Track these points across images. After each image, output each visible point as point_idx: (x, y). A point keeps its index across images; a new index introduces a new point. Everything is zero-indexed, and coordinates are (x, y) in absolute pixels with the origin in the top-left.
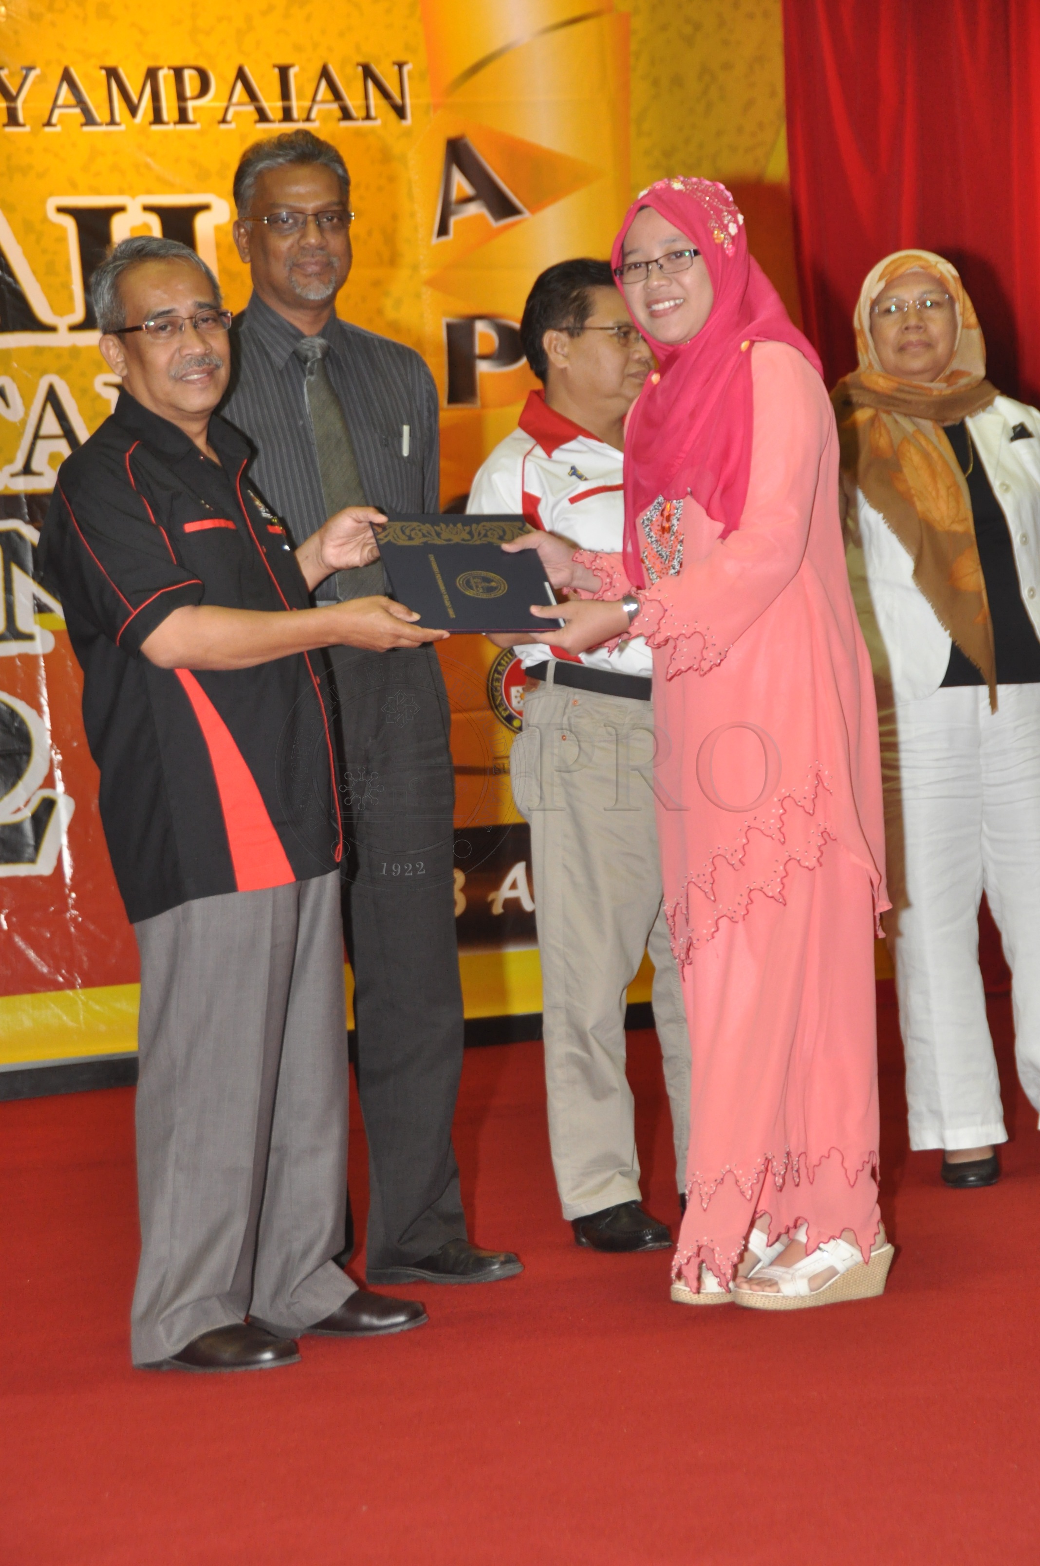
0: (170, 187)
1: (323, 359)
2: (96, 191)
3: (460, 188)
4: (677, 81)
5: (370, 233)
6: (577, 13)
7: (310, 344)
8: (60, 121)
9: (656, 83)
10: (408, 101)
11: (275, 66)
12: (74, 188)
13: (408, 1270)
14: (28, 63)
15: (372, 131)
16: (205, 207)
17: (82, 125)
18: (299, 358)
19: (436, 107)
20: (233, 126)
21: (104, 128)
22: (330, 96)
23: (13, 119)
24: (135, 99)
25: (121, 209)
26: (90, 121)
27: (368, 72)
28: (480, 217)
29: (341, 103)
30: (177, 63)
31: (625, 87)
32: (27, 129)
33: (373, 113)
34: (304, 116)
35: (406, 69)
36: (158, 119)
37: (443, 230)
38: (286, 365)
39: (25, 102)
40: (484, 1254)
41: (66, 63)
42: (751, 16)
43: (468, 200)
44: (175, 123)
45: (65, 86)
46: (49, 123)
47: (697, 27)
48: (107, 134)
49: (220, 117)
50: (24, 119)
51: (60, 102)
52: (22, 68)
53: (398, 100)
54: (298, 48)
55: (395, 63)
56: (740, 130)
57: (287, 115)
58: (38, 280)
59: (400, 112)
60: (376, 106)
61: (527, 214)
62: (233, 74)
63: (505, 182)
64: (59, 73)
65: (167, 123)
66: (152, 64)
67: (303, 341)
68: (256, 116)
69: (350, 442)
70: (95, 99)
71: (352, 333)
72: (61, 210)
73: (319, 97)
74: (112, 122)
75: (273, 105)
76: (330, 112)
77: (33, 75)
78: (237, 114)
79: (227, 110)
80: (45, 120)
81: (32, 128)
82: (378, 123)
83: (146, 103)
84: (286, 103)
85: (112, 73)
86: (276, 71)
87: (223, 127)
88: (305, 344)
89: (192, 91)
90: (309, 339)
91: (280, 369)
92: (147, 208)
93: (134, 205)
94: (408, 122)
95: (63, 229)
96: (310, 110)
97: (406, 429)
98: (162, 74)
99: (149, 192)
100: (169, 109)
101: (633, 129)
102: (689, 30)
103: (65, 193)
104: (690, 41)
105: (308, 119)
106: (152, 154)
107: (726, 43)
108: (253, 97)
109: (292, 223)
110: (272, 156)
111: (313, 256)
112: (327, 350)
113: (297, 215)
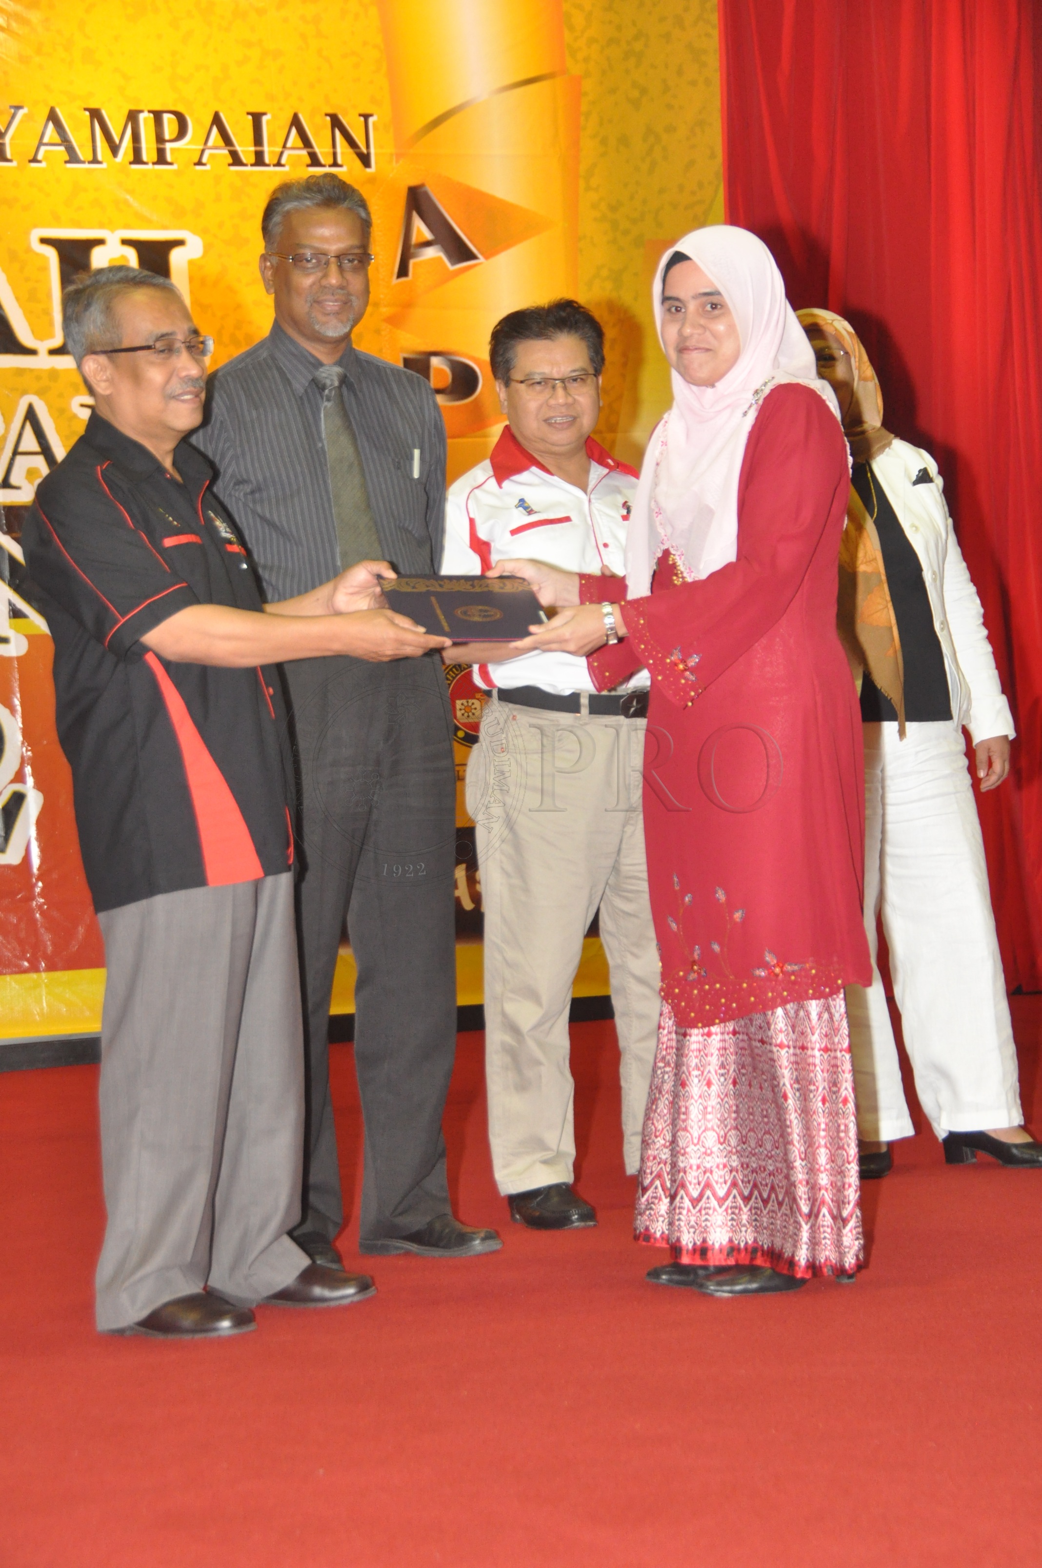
0: (148, 223)
1: (340, 387)
2: (78, 225)
3: (419, 232)
4: (624, 141)
6: (532, 74)
7: (328, 372)
8: (46, 158)
9: (604, 142)
10: (373, 150)
11: (248, 113)
12: (57, 220)
13: (398, 1242)
14: (16, 102)
16: (180, 243)
17: (66, 162)
18: (318, 386)
19: (399, 156)
20: (208, 168)
21: (87, 166)
22: (300, 143)
24: (116, 139)
25: (100, 242)
26: (73, 158)
27: (336, 122)
28: (438, 261)
29: (310, 150)
30: (157, 107)
31: (575, 144)
32: (14, 164)
33: (340, 159)
34: (275, 161)
35: (371, 120)
36: (137, 159)
37: (403, 272)
38: (306, 391)
39: (12, 138)
40: (468, 1229)
41: (52, 104)
42: (693, 83)
43: (428, 244)
44: (154, 163)
45: (51, 125)
46: (34, 160)
47: (644, 91)
48: (88, 171)
49: (196, 159)
50: (12, 155)
51: (46, 140)
52: (11, 107)
53: (363, 149)
54: (271, 98)
55: (361, 115)
56: (681, 188)
57: (259, 160)
58: (21, 306)
59: (365, 160)
60: (342, 153)
61: (481, 259)
62: (209, 119)
63: (463, 230)
64: (46, 113)
65: (146, 163)
66: (134, 107)
67: (321, 370)
68: (230, 160)
69: (360, 464)
70: (79, 137)
71: (367, 362)
72: (44, 241)
73: (289, 145)
74: (95, 161)
75: (246, 150)
76: (299, 156)
77: (21, 113)
78: (212, 156)
79: (203, 151)
80: (31, 157)
81: (18, 163)
82: (344, 168)
83: (127, 144)
84: (259, 149)
85: (95, 114)
86: (250, 118)
87: (199, 168)
88: (323, 372)
89: (170, 134)
90: (327, 368)
91: (300, 395)
92: (125, 242)
93: (113, 238)
94: (372, 170)
95: (45, 259)
96: (281, 155)
97: (417, 453)
98: (142, 117)
99: (127, 227)
100: (148, 150)
101: (582, 184)
102: (636, 94)
103: (48, 226)
104: (636, 104)
105: (279, 164)
106: (131, 192)
107: (669, 107)
108: (228, 141)
109: (315, 263)
110: (298, 198)
111: (333, 294)
112: (344, 379)
113: (321, 256)
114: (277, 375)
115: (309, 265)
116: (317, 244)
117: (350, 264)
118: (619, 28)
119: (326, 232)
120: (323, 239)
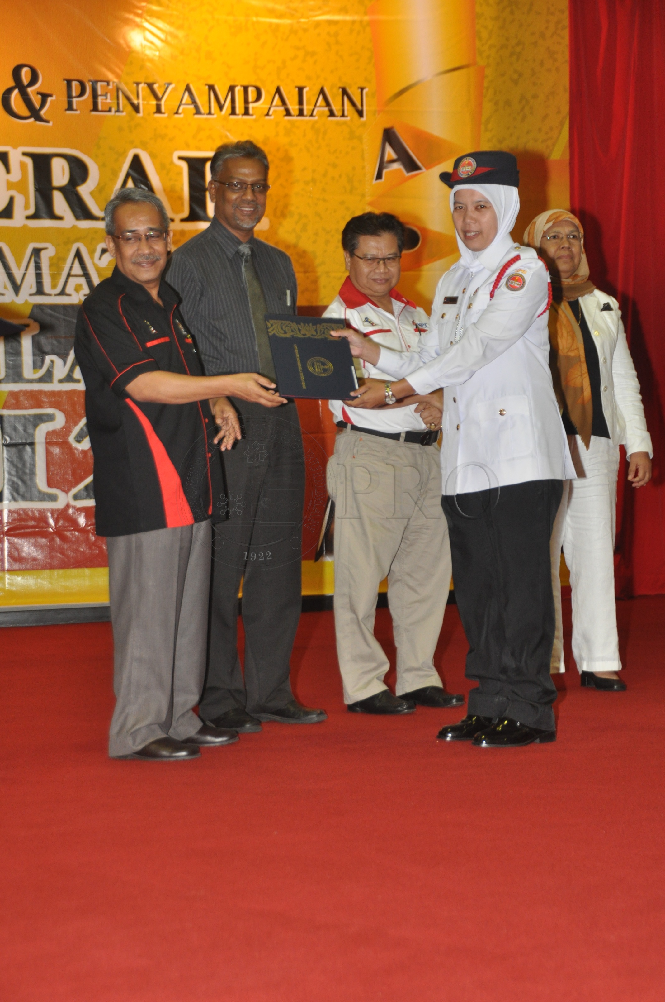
2: (198, 149)
3: (389, 154)
4: (508, 103)
5: (340, 176)
6: (456, 65)
8: (183, 112)
9: (496, 103)
10: (365, 108)
11: (296, 87)
12: (187, 147)
13: (268, 715)
14: (168, 81)
15: (345, 123)
17: (195, 114)
19: (379, 112)
20: (272, 117)
21: (206, 116)
22: (324, 104)
23: (158, 110)
24: (222, 102)
26: (198, 112)
27: (345, 92)
28: (398, 170)
29: (329, 107)
30: (246, 83)
31: (480, 105)
32: (166, 115)
33: (346, 113)
34: (310, 114)
35: (365, 91)
36: (233, 112)
37: (379, 176)
38: (233, 257)
39: (165, 101)
41: (188, 82)
42: (549, 70)
43: (393, 161)
44: (242, 115)
45: (187, 94)
46: (177, 113)
47: (520, 75)
48: (207, 120)
49: (266, 112)
50: (165, 110)
51: (184, 102)
52: (165, 84)
53: (359, 107)
54: (309, 78)
55: (359, 88)
56: (540, 130)
57: (301, 113)
58: (167, 193)
59: (360, 113)
60: (348, 110)
61: (424, 170)
62: (274, 90)
63: (414, 153)
64: (184, 87)
65: (238, 115)
66: (232, 83)
68: (285, 113)
70: (202, 101)
72: (181, 158)
73: (318, 104)
74: (210, 113)
75: (294, 107)
76: (323, 112)
77: (171, 87)
78: (275, 111)
79: (270, 109)
80: (175, 111)
81: (168, 115)
82: (348, 118)
83: (228, 104)
84: (301, 107)
85: (211, 88)
86: (297, 89)
87: (267, 118)
89: (252, 98)
94: (364, 119)
95: (181, 168)
96: (313, 110)
97: (288, 292)
98: (237, 89)
100: (240, 107)
101: (483, 128)
102: (515, 76)
103: (183, 149)
104: (516, 82)
105: (312, 115)
106: (229, 131)
107: (535, 84)
108: (284, 103)
109: (239, 187)
110: (232, 152)
111: (248, 204)
112: (252, 250)
113: (243, 183)
114: (218, 247)
115: (236, 188)
116: (241, 177)
117: (258, 189)
118: (507, 39)
119: (246, 171)
120: (245, 175)
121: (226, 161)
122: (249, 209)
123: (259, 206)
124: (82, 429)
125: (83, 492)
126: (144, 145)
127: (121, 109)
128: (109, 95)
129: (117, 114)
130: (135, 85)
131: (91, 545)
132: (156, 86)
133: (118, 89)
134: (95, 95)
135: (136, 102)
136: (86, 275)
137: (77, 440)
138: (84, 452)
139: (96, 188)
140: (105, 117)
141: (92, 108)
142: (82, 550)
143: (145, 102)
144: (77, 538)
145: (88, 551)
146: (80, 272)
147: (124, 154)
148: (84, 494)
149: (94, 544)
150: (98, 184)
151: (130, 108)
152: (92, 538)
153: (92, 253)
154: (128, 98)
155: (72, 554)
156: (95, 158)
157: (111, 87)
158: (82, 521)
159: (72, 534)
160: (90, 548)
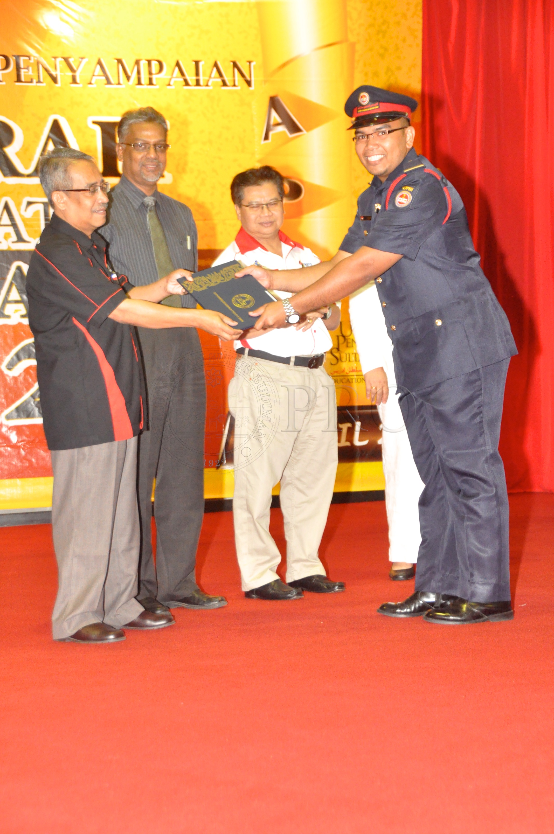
2: (110, 114)
3: (275, 119)
5: (233, 138)
6: (332, 41)
8: (96, 82)
9: (366, 74)
10: (253, 79)
11: (193, 61)
12: (100, 112)
14: (82, 56)
15: (236, 92)
17: (106, 84)
18: (144, 205)
19: (265, 81)
20: (173, 87)
21: (115, 86)
22: (217, 75)
23: (74, 81)
24: (129, 73)
26: (109, 82)
27: (235, 65)
28: (284, 132)
29: (222, 78)
30: (149, 58)
31: (352, 75)
32: (81, 85)
33: (237, 83)
34: (206, 84)
35: (252, 64)
36: (139, 83)
37: (266, 138)
38: (139, 208)
39: (80, 73)
41: (99, 56)
42: (410, 46)
43: (278, 124)
44: (148, 85)
45: (98, 66)
46: (90, 83)
47: (386, 50)
48: (116, 89)
49: (167, 83)
50: (80, 80)
51: (95, 74)
52: (79, 58)
53: (248, 78)
54: (203, 53)
55: (247, 61)
57: (198, 83)
59: (249, 83)
60: (238, 80)
61: (304, 132)
62: (174, 63)
63: (296, 117)
64: (96, 61)
65: (144, 85)
66: (138, 58)
67: (146, 198)
68: (184, 83)
69: (166, 242)
70: (111, 73)
72: (94, 122)
73: (213, 76)
74: (119, 84)
75: (191, 79)
76: (217, 82)
77: (84, 61)
78: (175, 82)
79: (170, 79)
81: (83, 85)
82: (239, 88)
83: (134, 75)
84: (198, 78)
85: (120, 61)
86: (194, 63)
87: (169, 87)
89: (155, 71)
94: (252, 88)
95: (95, 131)
96: (208, 81)
98: (142, 63)
100: (145, 78)
102: (382, 51)
103: (96, 115)
104: (382, 56)
106: (135, 99)
107: (399, 58)
108: (182, 73)
109: (143, 148)
110: (137, 118)
111: (152, 162)
112: (156, 203)
113: (146, 144)
114: (125, 200)
115: (141, 148)
117: (159, 149)
118: (375, 19)
119: (148, 133)
120: (148, 137)
121: (131, 125)
122: (153, 166)
123: (161, 164)
124: (12, 359)
125: (14, 413)
126: (62, 112)
127: (41, 80)
128: (30, 68)
129: (39, 84)
130: (53, 59)
131: (22, 459)
132: (71, 60)
133: (38, 63)
134: (18, 68)
135: (54, 73)
136: (14, 225)
137: (8, 368)
138: (15, 379)
139: (21, 149)
140: (28, 86)
141: (16, 79)
142: (14, 463)
143: (62, 74)
144: (10, 453)
145: (19, 464)
146: (9, 222)
147: (45, 119)
148: (15, 414)
149: (25, 458)
150: (24, 145)
151: (49, 79)
152: (23, 452)
153: (18, 205)
154: (46, 70)
155: (6, 467)
156: (20, 123)
157: (32, 61)
158: (14, 437)
159: (6, 450)
160: (21, 461)
